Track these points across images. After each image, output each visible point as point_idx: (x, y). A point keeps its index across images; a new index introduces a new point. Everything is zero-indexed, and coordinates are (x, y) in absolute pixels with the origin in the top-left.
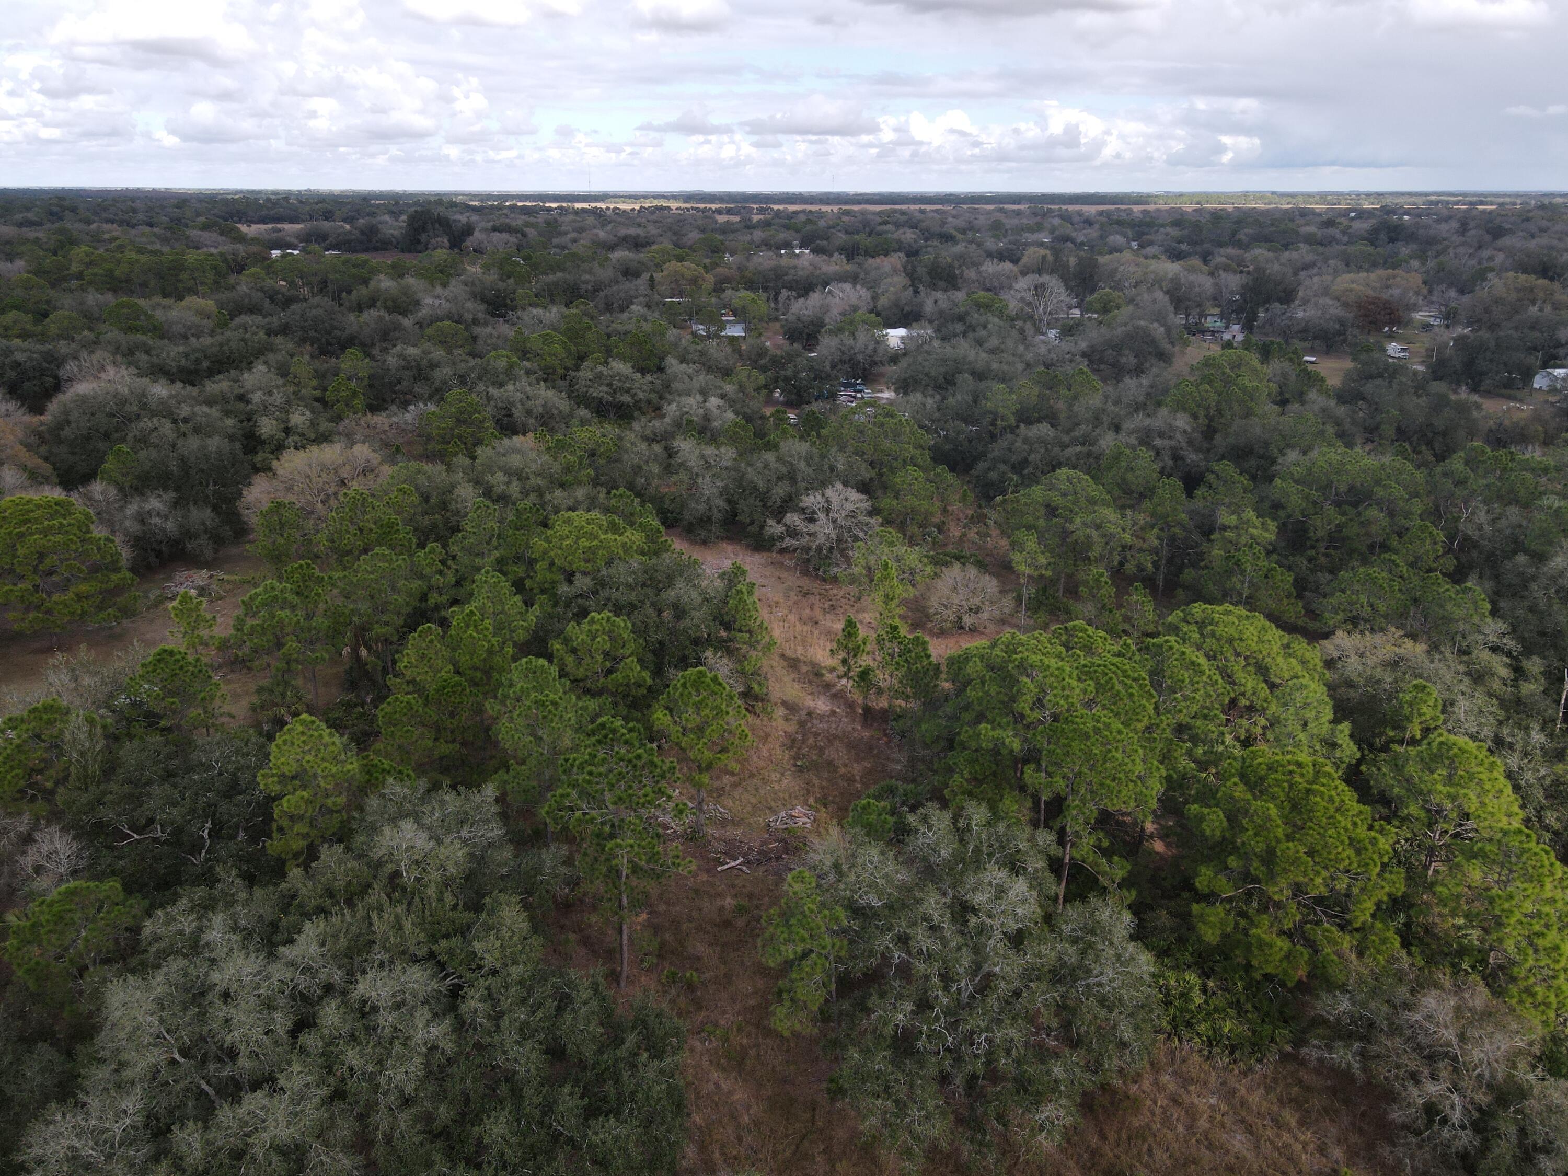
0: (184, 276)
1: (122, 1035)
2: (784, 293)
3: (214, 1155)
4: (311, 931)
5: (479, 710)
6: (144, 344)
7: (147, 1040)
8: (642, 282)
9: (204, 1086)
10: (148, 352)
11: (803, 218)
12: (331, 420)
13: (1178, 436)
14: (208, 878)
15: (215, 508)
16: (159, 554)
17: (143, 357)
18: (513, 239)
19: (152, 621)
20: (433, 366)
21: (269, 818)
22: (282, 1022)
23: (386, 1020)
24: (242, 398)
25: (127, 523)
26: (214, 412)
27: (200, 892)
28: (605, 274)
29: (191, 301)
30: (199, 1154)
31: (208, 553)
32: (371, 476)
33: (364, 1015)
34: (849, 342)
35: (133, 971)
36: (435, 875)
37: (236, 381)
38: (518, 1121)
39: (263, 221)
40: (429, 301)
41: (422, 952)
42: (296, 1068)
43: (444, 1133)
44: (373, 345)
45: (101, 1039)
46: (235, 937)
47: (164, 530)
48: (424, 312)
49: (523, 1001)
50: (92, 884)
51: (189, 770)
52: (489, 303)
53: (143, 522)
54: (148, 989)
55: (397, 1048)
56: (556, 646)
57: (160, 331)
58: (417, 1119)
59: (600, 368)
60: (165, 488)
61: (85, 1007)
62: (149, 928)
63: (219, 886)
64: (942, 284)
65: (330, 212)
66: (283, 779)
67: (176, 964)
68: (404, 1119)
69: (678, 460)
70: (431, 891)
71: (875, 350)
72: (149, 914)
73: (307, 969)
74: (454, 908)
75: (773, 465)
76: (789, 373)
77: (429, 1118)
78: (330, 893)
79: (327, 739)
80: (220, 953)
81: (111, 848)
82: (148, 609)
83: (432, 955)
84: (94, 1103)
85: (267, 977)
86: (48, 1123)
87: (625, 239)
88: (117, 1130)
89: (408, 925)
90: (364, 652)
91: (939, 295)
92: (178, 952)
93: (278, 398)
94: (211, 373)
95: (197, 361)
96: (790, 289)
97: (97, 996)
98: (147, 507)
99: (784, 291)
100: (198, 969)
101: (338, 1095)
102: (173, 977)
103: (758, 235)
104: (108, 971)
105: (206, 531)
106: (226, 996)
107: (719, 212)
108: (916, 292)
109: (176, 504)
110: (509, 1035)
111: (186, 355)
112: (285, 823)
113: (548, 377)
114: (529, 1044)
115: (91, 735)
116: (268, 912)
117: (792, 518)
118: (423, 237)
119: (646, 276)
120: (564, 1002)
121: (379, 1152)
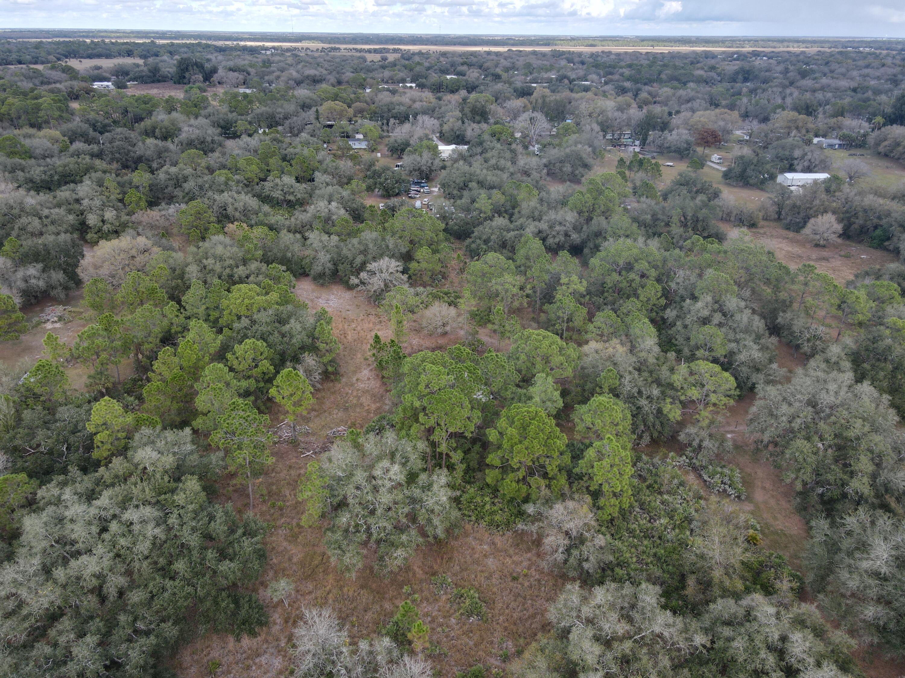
0: (41, 114)
1: (31, 536)
2: (392, 121)
3: (69, 578)
4: (107, 493)
5: (192, 387)
6: (20, 165)
7: (41, 538)
8: (311, 114)
9: (66, 554)
10: (23, 171)
12: (128, 214)
13: (568, 225)
14: (64, 471)
15: (65, 271)
16: (36, 297)
17: (20, 174)
18: (241, 77)
19: (35, 334)
20: (185, 179)
21: (92, 443)
22: (95, 529)
23: (136, 528)
24: (77, 201)
25: (18, 283)
26: (62, 211)
27: (61, 478)
28: (291, 107)
29: (46, 131)
30: (63, 578)
31: (62, 296)
32: (147, 254)
33: (128, 526)
34: (417, 160)
35: (34, 511)
36: (161, 469)
37: (73, 191)
38: (191, 563)
39: (90, 57)
40: (186, 129)
41: (154, 500)
42: (100, 546)
43: (163, 569)
44: (153, 160)
45: (23, 538)
46: (76, 497)
47: (38, 286)
48: (183, 136)
49: (194, 518)
50: (14, 475)
51: (56, 421)
52: (222, 127)
53: (26, 281)
54: (41, 518)
55: (141, 538)
56: (229, 356)
57: (29, 154)
58: (150, 564)
59: (277, 181)
60: (37, 261)
61: (15, 526)
62: (40, 493)
63: (70, 474)
64: (477, 118)
65: (131, 51)
66: (97, 426)
67: (51, 509)
68: (145, 564)
69: (308, 242)
70: (158, 476)
71: (432, 164)
72: (40, 487)
73: (105, 509)
74: (169, 482)
75: (357, 246)
76: (382, 180)
77: (156, 563)
78: (116, 476)
79: (116, 407)
80: (69, 504)
81: (22, 457)
82: (33, 328)
83: (158, 502)
84: (21, 561)
85: (88, 513)
86: (4, 569)
87: (308, 77)
88: (31, 571)
89: (147, 490)
90: (140, 356)
91: (475, 126)
92: (51, 504)
93: (97, 202)
94: (59, 184)
95: (51, 176)
96: (395, 118)
97: (20, 521)
98: (28, 273)
100: (61, 510)
101: (118, 555)
102: (50, 513)
103: (387, 74)
104: (25, 511)
105: (61, 285)
106: (72, 521)
107: (369, 52)
108: (463, 122)
109: (44, 271)
110: (186, 532)
111: (45, 172)
112: (99, 444)
113: (248, 184)
114: (195, 534)
115: (8, 407)
116: (90, 486)
117: (363, 275)
118: (187, 75)
119: (314, 109)
120: (212, 518)
121: (136, 576)
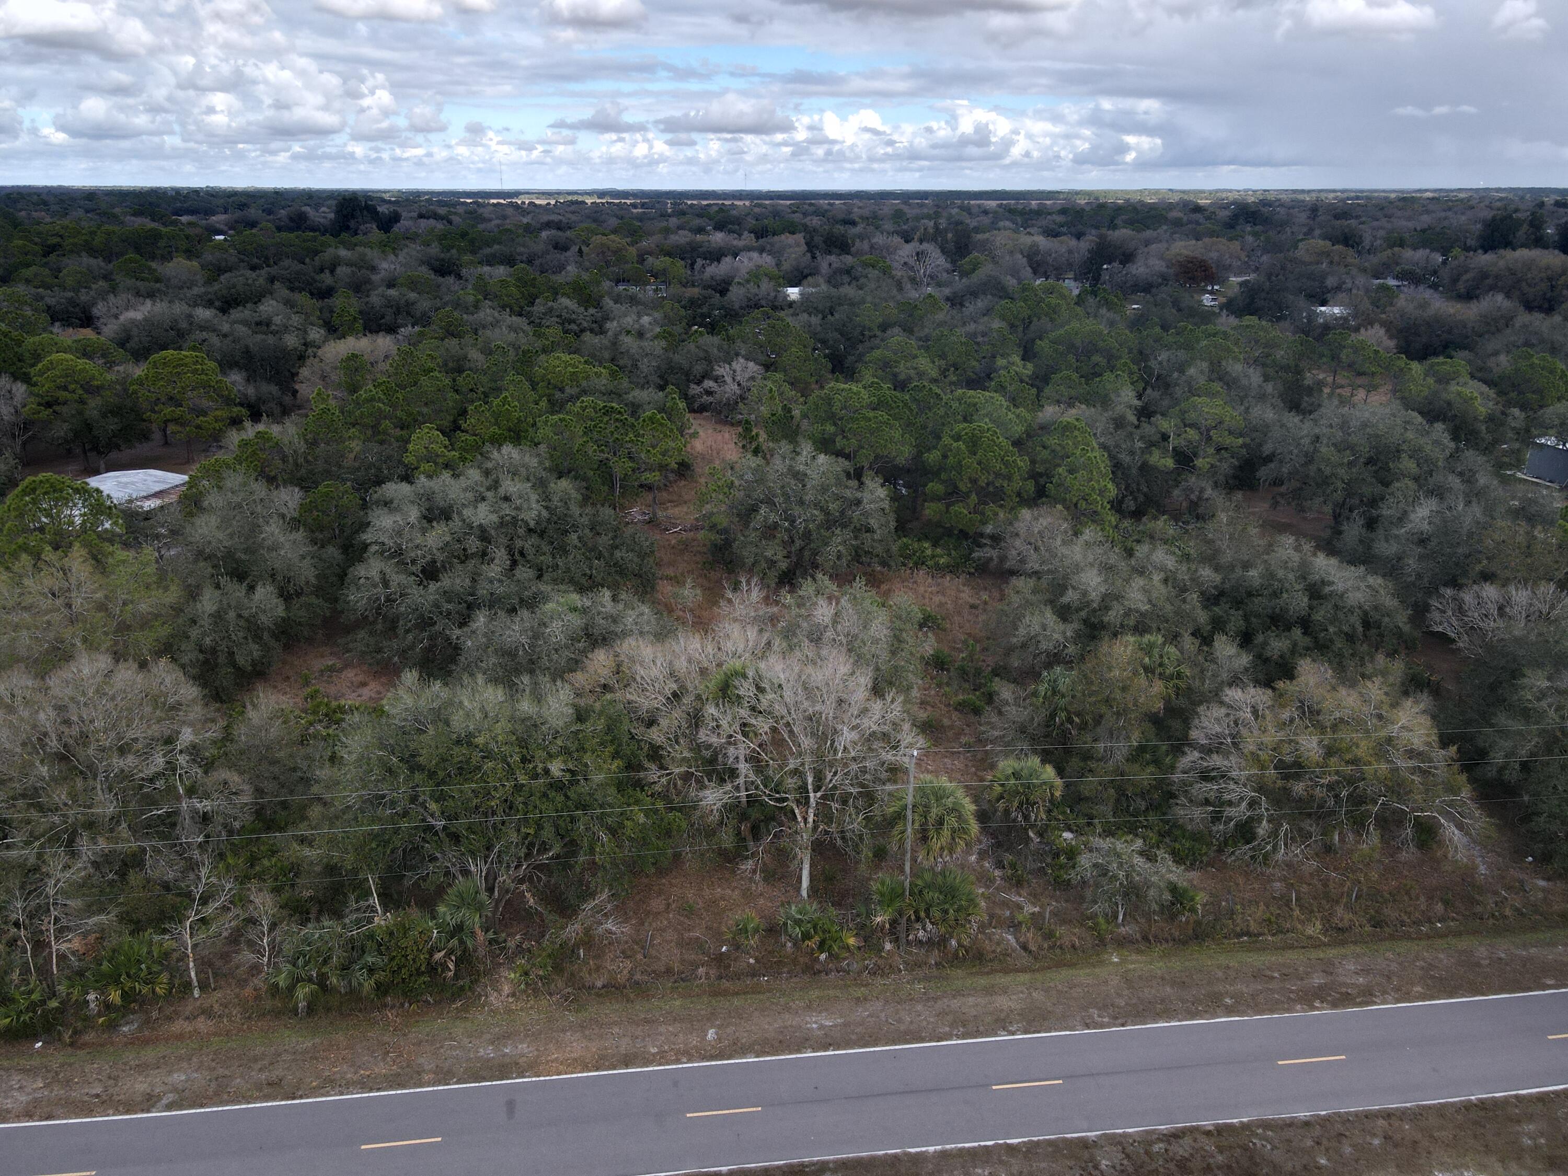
0: (161, 244)
2: (700, 262)
8: (572, 253)
11: (716, 208)
18: (440, 226)
20: (410, 303)
24: (261, 323)
28: (539, 247)
29: (176, 262)
34: (754, 290)
40: (386, 265)
48: (385, 272)
59: (550, 304)
64: (835, 250)
66: (418, 458)
71: (776, 297)
75: (693, 352)
76: (705, 310)
79: (441, 437)
87: (549, 223)
91: (833, 258)
93: (295, 321)
96: (705, 257)
99: (699, 260)
103: (674, 221)
107: (634, 206)
108: (814, 257)
117: (708, 383)
118: (352, 224)
119: (575, 249)
